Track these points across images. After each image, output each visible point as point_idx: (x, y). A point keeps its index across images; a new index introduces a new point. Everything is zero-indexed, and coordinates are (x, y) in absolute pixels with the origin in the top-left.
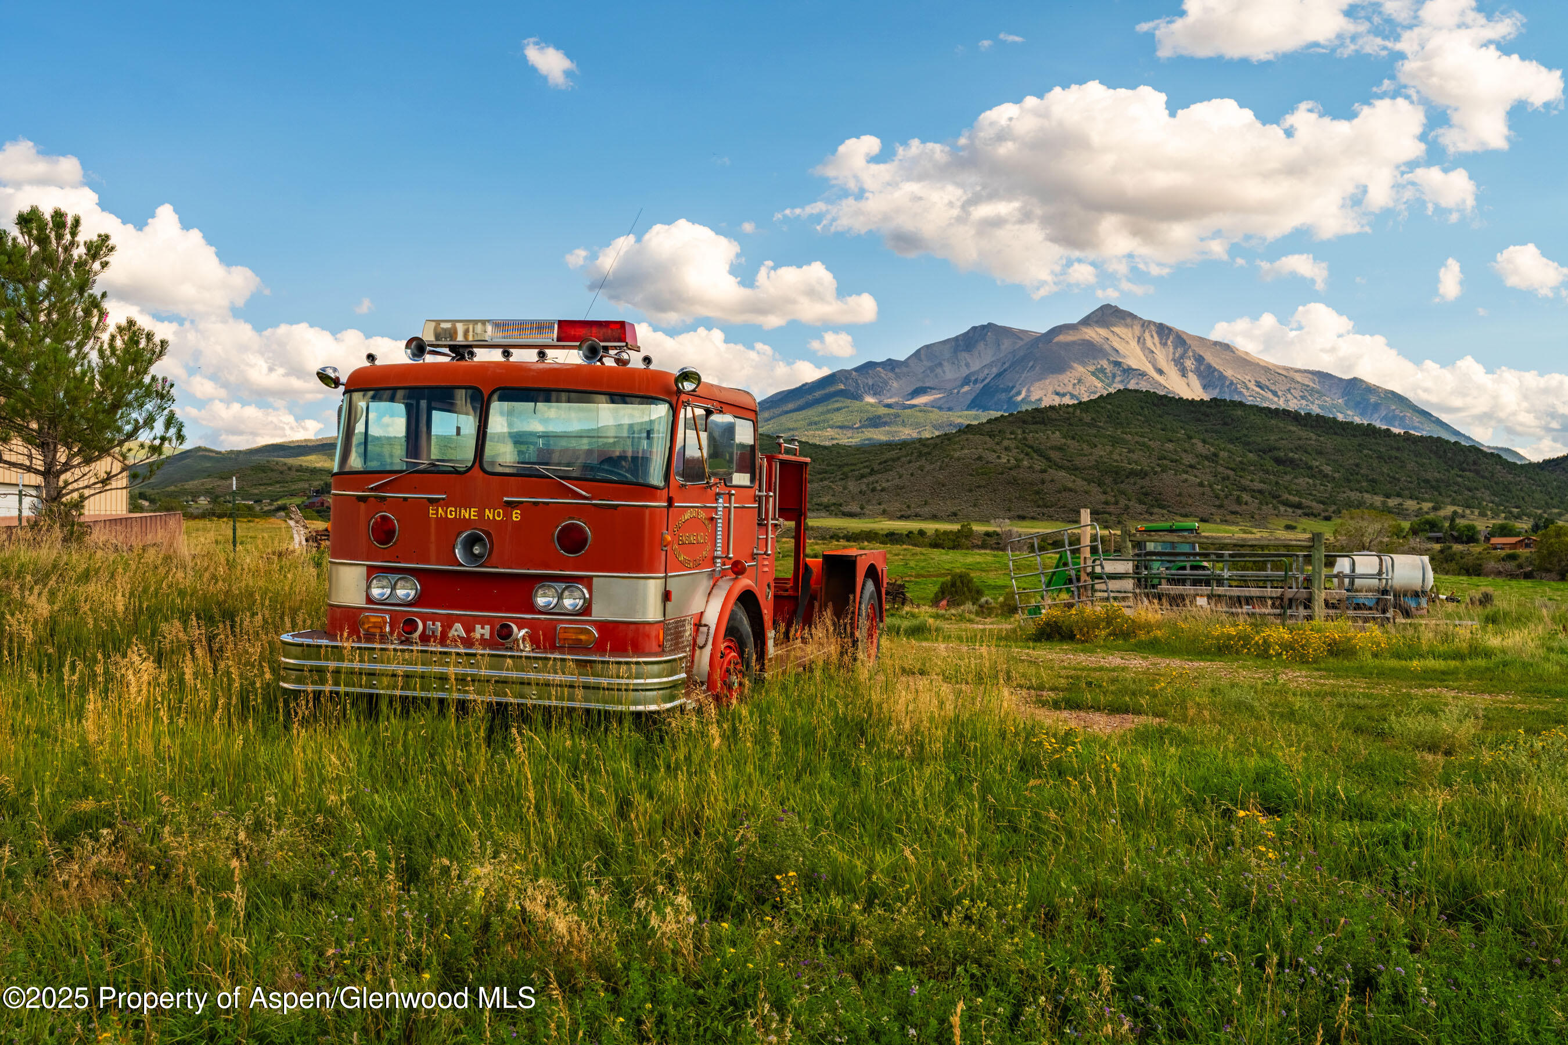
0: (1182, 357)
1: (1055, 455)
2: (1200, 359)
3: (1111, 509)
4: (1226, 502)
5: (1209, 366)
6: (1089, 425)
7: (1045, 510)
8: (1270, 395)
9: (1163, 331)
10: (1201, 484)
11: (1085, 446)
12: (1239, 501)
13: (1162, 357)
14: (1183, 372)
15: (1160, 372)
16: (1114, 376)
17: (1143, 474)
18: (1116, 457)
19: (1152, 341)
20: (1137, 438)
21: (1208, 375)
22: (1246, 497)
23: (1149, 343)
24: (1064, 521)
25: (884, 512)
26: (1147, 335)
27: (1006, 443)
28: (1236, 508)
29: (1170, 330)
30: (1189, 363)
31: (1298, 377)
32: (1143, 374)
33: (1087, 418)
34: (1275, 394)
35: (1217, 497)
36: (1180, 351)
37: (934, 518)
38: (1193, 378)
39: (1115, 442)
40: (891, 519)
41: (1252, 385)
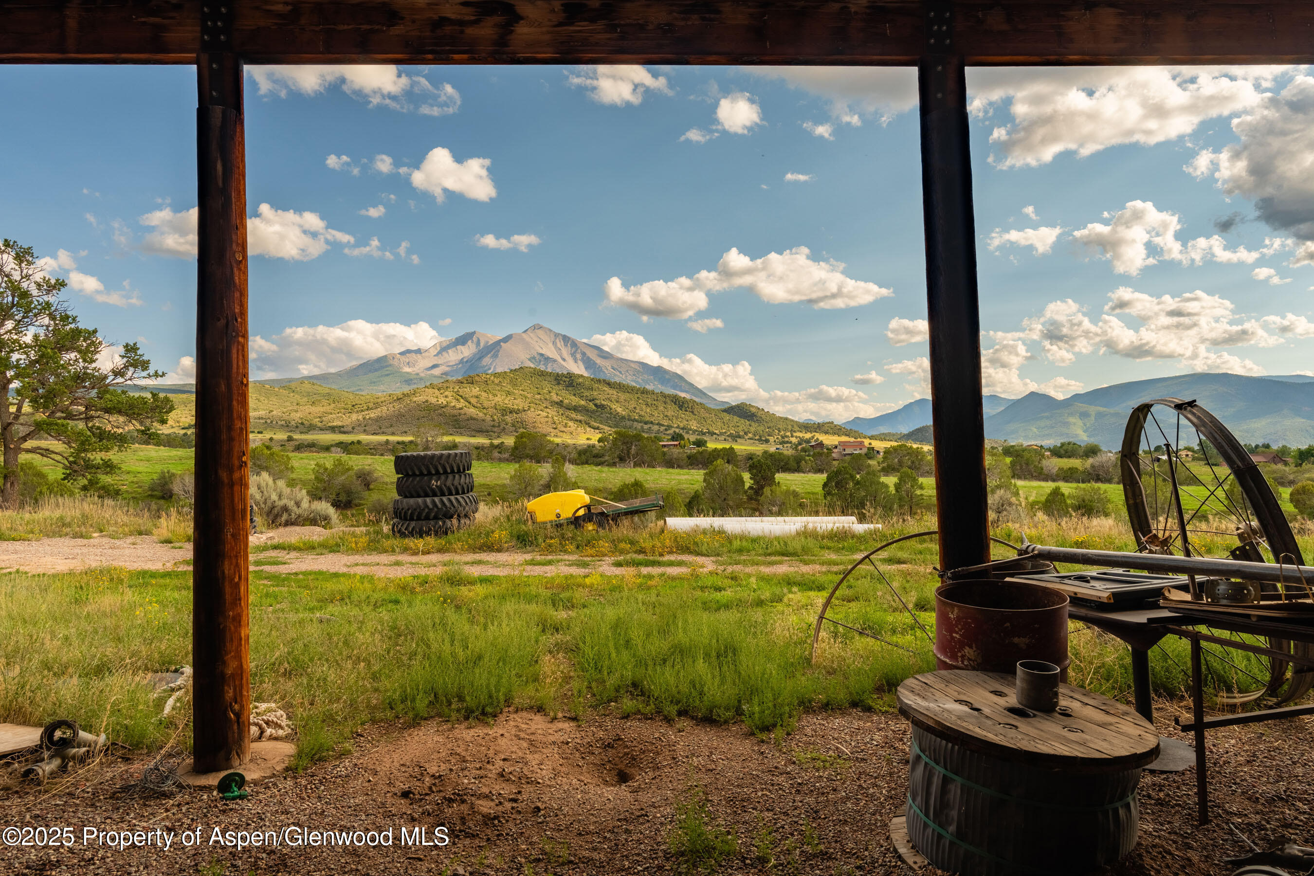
0: (575, 352)
1: (473, 401)
2: (584, 354)
3: (496, 429)
4: (559, 426)
5: (589, 358)
6: (497, 385)
7: (459, 430)
8: (618, 373)
9: (566, 339)
10: (547, 417)
11: (490, 396)
12: (566, 426)
13: (565, 352)
14: (576, 361)
15: (564, 360)
16: (540, 361)
17: (517, 412)
18: (506, 402)
19: (560, 344)
20: (521, 392)
21: (589, 364)
22: (571, 423)
23: (559, 345)
24: (468, 436)
25: (365, 431)
26: (558, 341)
27: (446, 393)
28: (564, 429)
29: (569, 338)
30: (579, 356)
31: (633, 365)
32: (555, 361)
33: (497, 381)
34: (620, 372)
35: (554, 423)
36: (574, 349)
37: (393, 434)
38: (580, 363)
39: (509, 393)
40: (367, 435)
41: (609, 368)
